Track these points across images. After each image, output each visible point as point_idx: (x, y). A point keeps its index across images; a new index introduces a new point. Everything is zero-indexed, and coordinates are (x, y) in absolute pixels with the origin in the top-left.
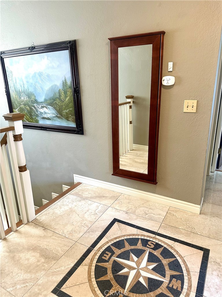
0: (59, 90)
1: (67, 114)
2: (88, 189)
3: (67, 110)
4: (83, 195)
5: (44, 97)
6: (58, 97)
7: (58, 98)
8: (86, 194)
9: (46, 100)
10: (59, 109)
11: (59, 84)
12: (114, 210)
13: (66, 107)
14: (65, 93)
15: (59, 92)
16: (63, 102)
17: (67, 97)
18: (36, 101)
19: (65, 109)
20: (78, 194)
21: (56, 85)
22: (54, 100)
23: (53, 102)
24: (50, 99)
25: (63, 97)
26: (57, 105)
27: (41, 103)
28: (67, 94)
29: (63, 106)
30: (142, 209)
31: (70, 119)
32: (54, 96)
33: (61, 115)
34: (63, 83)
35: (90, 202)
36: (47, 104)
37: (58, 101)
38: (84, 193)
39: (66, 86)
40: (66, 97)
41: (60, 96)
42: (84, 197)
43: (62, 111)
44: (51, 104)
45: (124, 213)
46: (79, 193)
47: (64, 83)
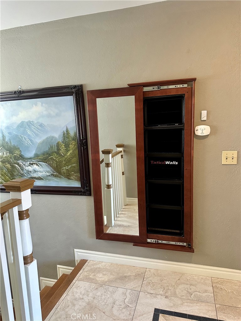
0: (58, 143)
1: (69, 171)
2: (99, 268)
3: (68, 166)
4: (97, 279)
5: (35, 151)
6: (56, 150)
7: (55, 152)
8: (100, 277)
9: (36, 156)
10: (57, 166)
11: (57, 135)
12: (148, 296)
13: (67, 163)
14: (67, 146)
15: (58, 145)
16: (63, 156)
17: (69, 150)
18: (22, 157)
19: (65, 165)
20: (89, 278)
21: (53, 137)
22: (50, 155)
23: (48, 157)
24: (44, 154)
25: (62, 151)
26: (54, 160)
27: (30, 158)
28: (69, 147)
29: (63, 161)
30: (181, 287)
31: (72, 178)
32: (49, 149)
33: (60, 173)
34: (64, 134)
35: (111, 289)
36: (39, 160)
37: (54, 156)
38: (96, 275)
39: (68, 138)
40: (67, 151)
41: (59, 149)
42: (99, 281)
43: (61, 168)
44: (45, 160)
45: (163, 298)
46: (91, 276)
47: (66, 134)
